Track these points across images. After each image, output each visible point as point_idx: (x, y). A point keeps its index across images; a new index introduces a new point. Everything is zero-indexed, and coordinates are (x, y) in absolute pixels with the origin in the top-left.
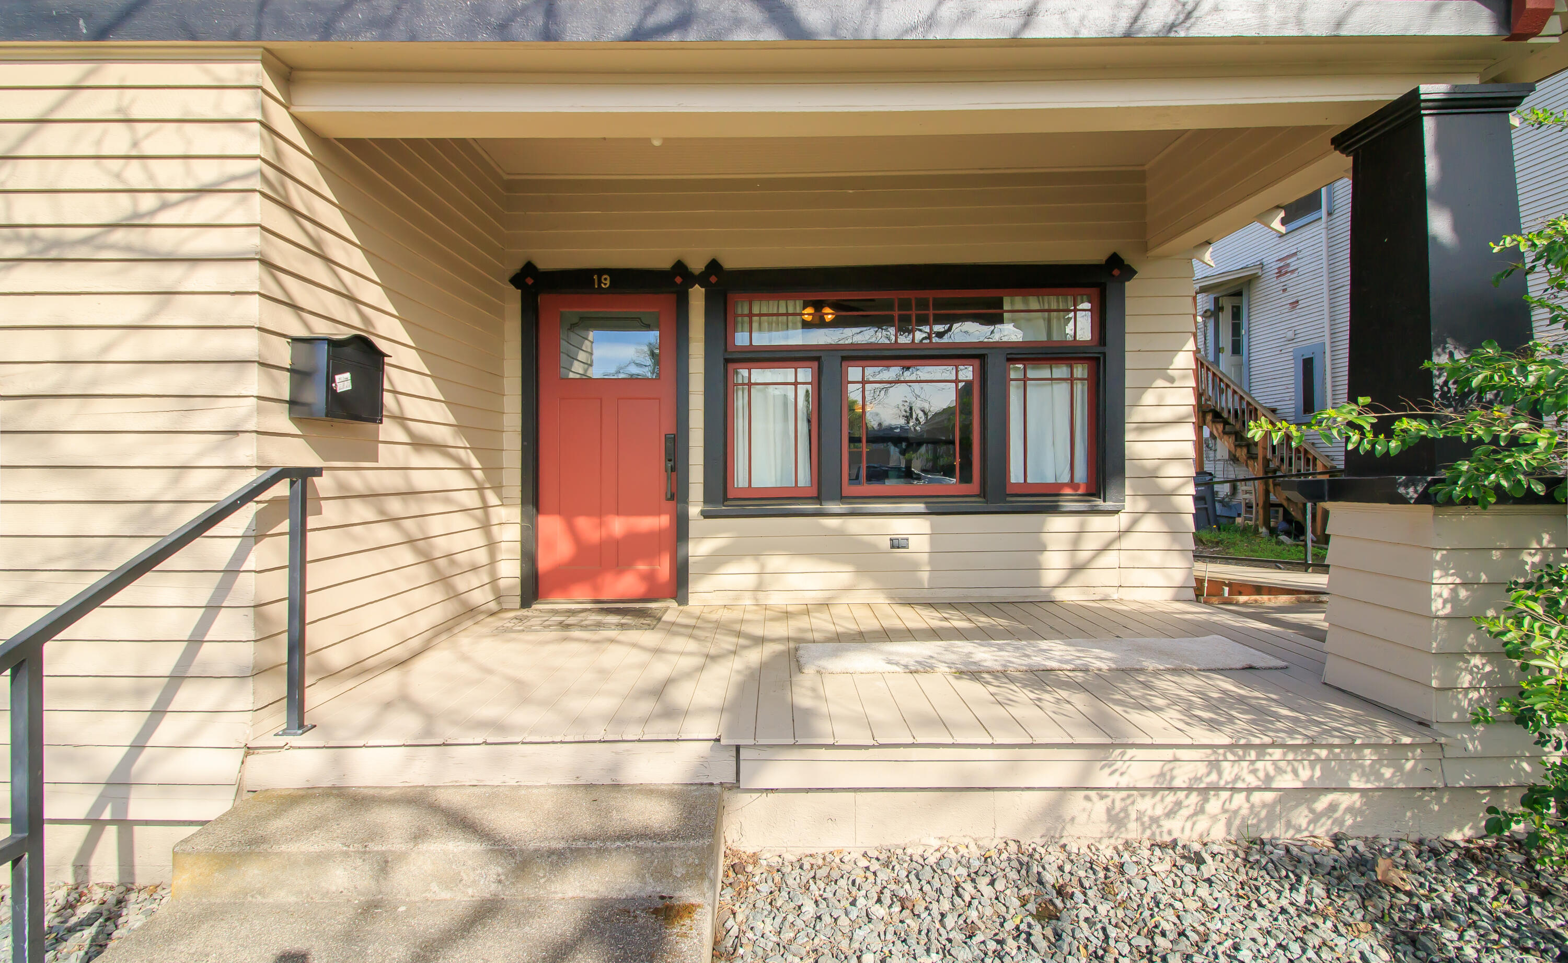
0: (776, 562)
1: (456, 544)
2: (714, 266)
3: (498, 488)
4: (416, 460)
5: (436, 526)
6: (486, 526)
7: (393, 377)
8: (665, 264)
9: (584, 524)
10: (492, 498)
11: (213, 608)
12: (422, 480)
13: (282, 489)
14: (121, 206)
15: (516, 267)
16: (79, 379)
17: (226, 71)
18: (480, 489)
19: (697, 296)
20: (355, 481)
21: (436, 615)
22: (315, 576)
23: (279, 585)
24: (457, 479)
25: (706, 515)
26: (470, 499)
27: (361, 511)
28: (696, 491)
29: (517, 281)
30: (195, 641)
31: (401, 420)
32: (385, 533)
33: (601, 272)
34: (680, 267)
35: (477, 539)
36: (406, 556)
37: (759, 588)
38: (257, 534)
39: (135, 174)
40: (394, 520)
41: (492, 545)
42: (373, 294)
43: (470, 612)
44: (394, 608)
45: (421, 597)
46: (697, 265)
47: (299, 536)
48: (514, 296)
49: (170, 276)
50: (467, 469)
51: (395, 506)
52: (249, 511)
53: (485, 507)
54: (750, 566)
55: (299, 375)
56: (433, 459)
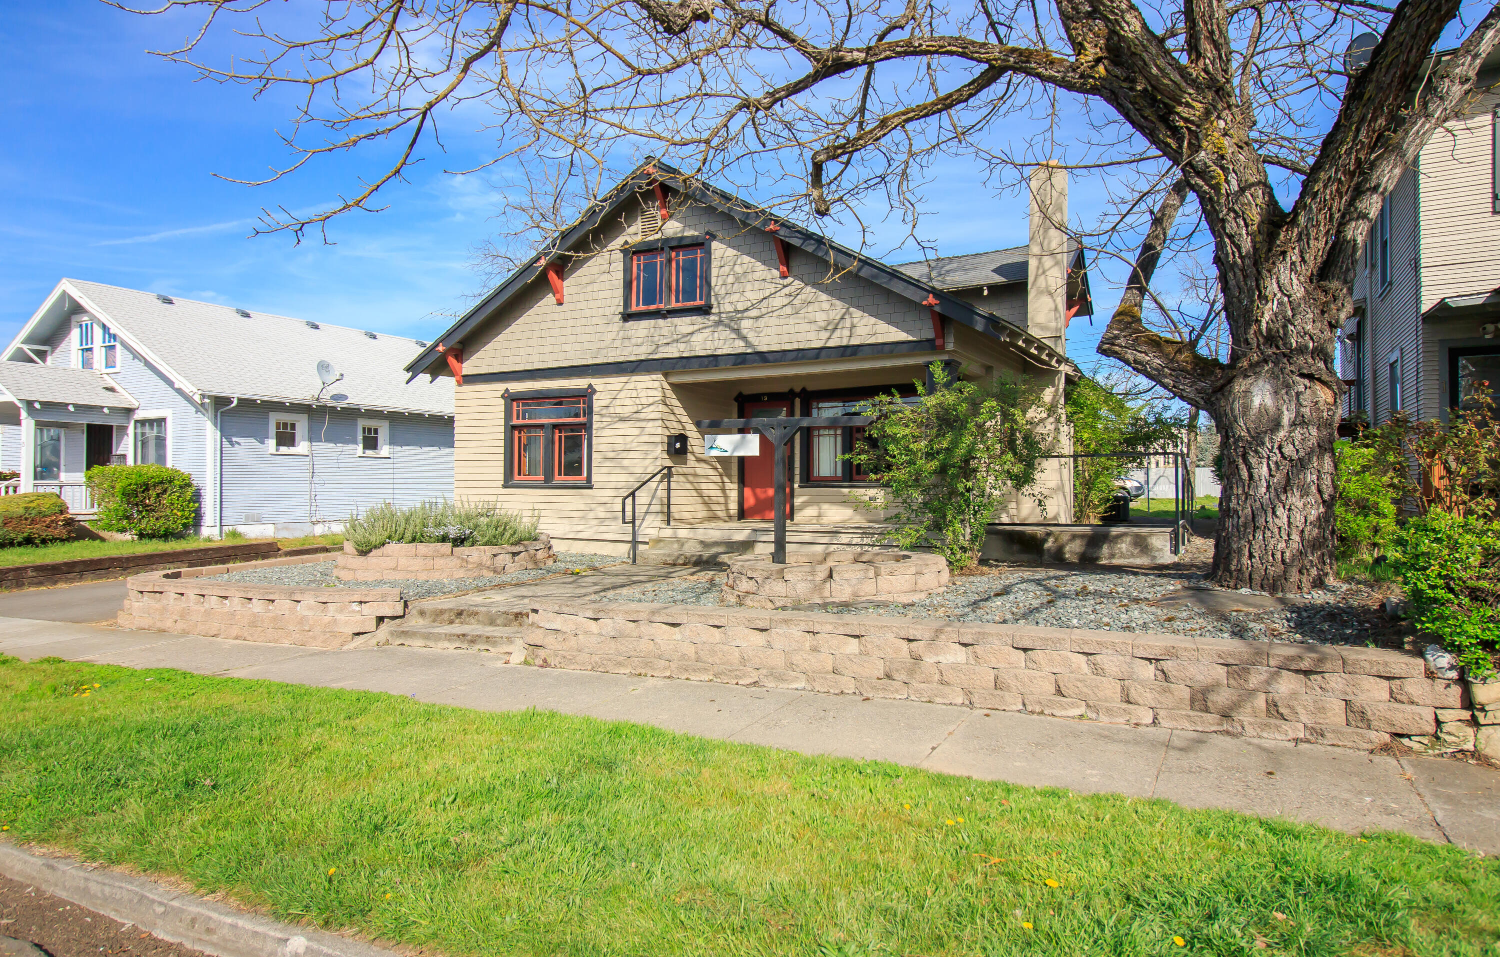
0: (825, 506)
1: (712, 493)
2: (804, 390)
3: (729, 476)
4: (697, 465)
5: (703, 486)
6: (723, 490)
7: (691, 441)
8: (786, 390)
9: (758, 491)
10: (726, 480)
11: (653, 497)
12: (699, 471)
13: (665, 471)
14: (635, 409)
15: (735, 394)
16: (628, 447)
17: (654, 377)
18: (721, 476)
19: (798, 401)
20: (680, 470)
21: (704, 514)
22: (672, 493)
23: (665, 494)
24: (711, 472)
25: (800, 487)
26: (718, 479)
27: (682, 479)
28: (797, 478)
29: (736, 399)
30: (650, 505)
31: (693, 453)
32: (688, 486)
33: (764, 394)
34: (791, 391)
35: (719, 493)
36: (694, 494)
37: (820, 516)
38: (661, 481)
39: (638, 402)
40: (691, 482)
41: (726, 496)
42: (685, 419)
43: (717, 518)
44: (691, 508)
45: (699, 507)
46: (798, 389)
47: (669, 482)
48: (735, 406)
49: (644, 424)
50: (715, 468)
51: (691, 478)
52: (659, 476)
53: (723, 482)
54: (816, 508)
55: (669, 444)
56: (703, 465)
